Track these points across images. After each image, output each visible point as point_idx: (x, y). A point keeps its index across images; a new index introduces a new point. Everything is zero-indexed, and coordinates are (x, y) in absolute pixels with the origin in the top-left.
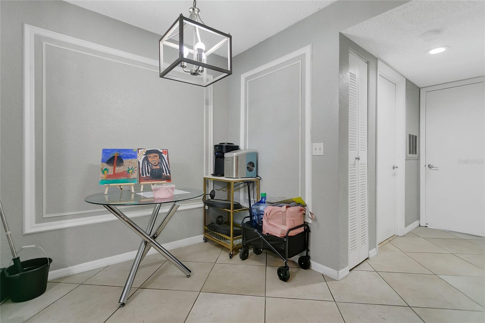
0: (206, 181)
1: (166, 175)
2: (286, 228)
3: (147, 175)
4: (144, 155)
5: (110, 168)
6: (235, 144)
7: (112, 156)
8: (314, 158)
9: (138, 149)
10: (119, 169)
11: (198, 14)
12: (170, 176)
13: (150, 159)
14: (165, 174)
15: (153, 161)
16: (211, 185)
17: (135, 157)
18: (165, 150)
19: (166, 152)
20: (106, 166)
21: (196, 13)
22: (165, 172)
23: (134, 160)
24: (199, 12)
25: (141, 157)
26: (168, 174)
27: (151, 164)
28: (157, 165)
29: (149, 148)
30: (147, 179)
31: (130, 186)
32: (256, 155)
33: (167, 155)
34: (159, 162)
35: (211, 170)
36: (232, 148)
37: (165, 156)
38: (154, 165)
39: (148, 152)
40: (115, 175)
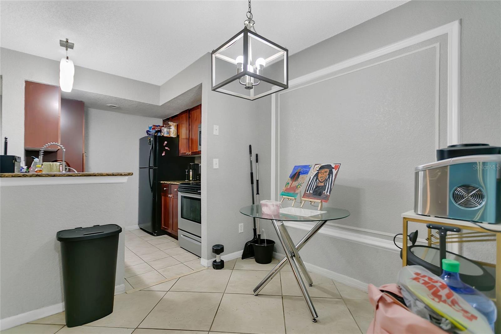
1: (326, 194)
3: (311, 192)
4: (317, 171)
5: (291, 183)
7: (296, 172)
9: (315, 165)
11: (253, 26)
12: (330, 195)
13: (320, 175)
14: (326, 192)
15: (322, 177)
18: (337, 165)
19: (338, 167)
20: (289, 181)
21: (251, 25)
22: (326, 190)
24: (254, 24)
26: (328, 193)
27: (319, 180)
28: (322, 182)
29: (325, 163)
30: (308, 196)
33: (337, 171)
34: (326, 178)
37: (335, 173)
38: (320, 181)
39: (322, 168)
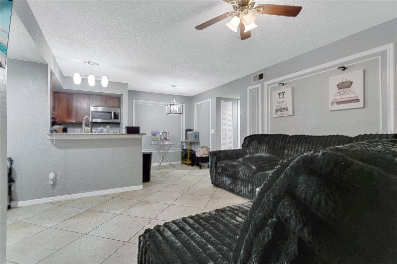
0: (182, 142)
2: (201, 154)
5: (153, 137)
6: (192, 129)
7: (153, 133)
8: (212, 134)
9: (160, 131)
10: (155, 137)
13: (163, 134)
16: (184, 144)
17: (159, 134)
19: (168, 132)
20: (152, 136)
22: (168, 138)
23: (159, 135)
25: (161, 134)
27: (164, 136)
30: (163, 140)
31: (158, 142)
32: (198, 133)
34: (166, 135)
35: (184, 138)
36: (190, 130)
37: (168, 133)
39: (163, 132)
40: (155, 139)
